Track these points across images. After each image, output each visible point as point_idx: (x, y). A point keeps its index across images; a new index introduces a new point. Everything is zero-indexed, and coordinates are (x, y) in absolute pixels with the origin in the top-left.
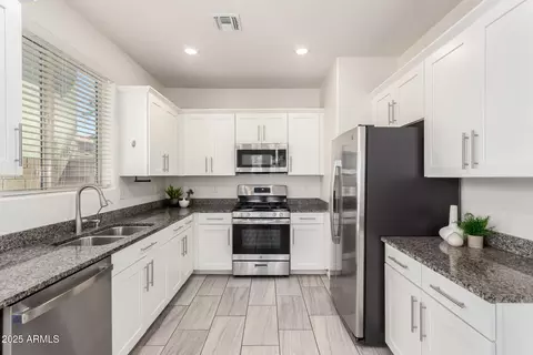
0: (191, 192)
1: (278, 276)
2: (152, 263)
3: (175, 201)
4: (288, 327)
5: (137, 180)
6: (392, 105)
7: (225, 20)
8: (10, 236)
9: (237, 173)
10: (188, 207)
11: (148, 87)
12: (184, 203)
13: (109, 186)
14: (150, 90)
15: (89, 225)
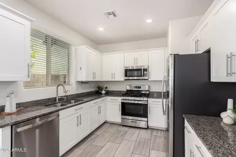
0: (106, 88)
1: (142, 128)
2: (80, 116)
3: (100, 91)
4: (137, 153)
5: (82, 82)
6: (197, 42)
7: (109, 14)
8: (32, 102)
9: (125, 80)
10: (105, 94)
11: (86, 46)
12: (103, 92)
13: (72, 85)
14: (86, 47)
15: (61, 99)
